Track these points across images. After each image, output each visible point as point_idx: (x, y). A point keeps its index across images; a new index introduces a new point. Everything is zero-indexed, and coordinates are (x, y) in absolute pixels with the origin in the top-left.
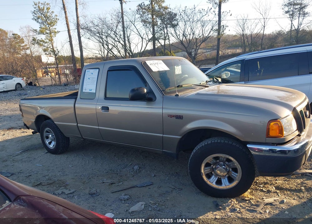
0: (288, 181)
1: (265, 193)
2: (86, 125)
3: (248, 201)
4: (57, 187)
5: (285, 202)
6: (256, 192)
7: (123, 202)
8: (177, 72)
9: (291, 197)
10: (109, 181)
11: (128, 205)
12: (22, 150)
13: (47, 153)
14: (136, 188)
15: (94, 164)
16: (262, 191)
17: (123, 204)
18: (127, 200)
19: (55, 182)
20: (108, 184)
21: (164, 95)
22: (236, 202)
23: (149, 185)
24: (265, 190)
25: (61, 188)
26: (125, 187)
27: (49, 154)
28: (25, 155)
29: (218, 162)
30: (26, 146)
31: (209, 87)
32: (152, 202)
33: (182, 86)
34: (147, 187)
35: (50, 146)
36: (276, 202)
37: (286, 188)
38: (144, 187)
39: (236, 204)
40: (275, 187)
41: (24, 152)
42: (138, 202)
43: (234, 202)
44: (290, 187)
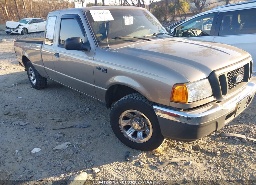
0: (211, 142)
1: (179, 152)
2: (47, 67)
3: (157, 157)
4: (18, 118)
5: (190, 164)
6: (171, 149)
7: (56, 139)
8: (126, 23)
9: (201, 159)
10: (58, 119)
11: (58, 142)
12: (17, 83)
13: (32, 87)
14: (74, 128)
15: (59, 101)
16: (177, 148)
17: (55, 141)
18: (60, 138)
19: (20, 113)
20: (56, 121)
21: (98, 46)
22: (145, 156)
23: (86, 127)
24: (180, 149)
25: (20, 120)
26: (67, 126)
27: (33, 88)
28: (16, 87)
29: (135, 117)
30: (23, 80)
31: (150, 40)
32: (77, 143)
33: (120, 38)
34: (83, 129)
35: (33, 82)
36: (182, 162)
37: (203, 149)
38: (81, 129)
39: (144, 158)
40: (193, 146)
41: (17, 84)
42: (67, 141)
43: (143, 156)
44: (207, 149)
